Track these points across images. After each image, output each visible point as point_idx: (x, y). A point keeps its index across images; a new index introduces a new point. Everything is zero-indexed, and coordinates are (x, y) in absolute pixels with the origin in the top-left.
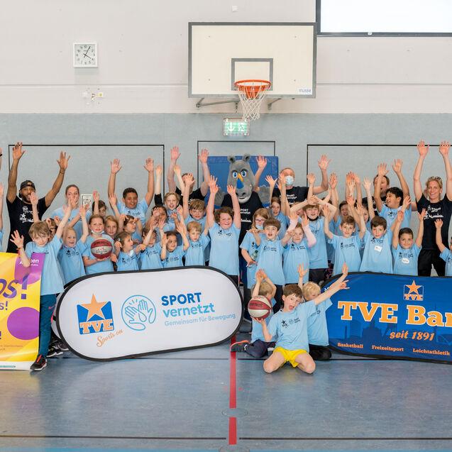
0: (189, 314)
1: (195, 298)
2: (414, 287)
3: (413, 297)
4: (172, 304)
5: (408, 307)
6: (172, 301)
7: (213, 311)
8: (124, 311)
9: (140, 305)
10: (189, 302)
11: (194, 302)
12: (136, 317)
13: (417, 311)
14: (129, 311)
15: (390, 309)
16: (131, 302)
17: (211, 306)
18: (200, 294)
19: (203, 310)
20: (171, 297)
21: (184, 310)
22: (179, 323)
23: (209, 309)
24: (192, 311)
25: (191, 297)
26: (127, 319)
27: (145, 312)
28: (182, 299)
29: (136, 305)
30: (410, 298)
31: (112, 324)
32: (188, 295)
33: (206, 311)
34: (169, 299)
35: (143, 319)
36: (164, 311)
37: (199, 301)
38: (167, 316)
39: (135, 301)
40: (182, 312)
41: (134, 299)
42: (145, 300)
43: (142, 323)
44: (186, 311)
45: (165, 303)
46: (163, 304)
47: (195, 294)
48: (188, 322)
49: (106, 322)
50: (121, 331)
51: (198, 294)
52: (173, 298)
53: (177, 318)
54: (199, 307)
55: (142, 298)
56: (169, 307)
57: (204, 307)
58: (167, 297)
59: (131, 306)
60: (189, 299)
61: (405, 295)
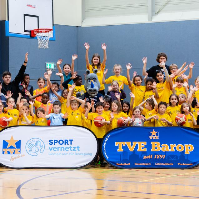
0: (64, 150)
1: (69, 142)
2: (154, 133)
3: (154, 138)
4: (55, 144)
5: (152, 143)
6: (55, 143)
7: (79, 150)
8: (27, 145)
9: (36, 143)
10: (65, 144)
11: (68, 144)
12: (33, 149)
13: (156, 145)
14: (30, 145)
15: (143, 145)
16: (32, 141)
17: (78, 147)
18: (73, 140)
19: (72, 149)
20: (55, 140)
21: (61, 148)
22: (57, 154)
23: (76, 149)
24: (66, 149)
25: (66, 141)
26: (28, 149)
27: (39, 147)
28: (61, 142)
29: (34, 143)
30: (152, 138)
31: (20, 151)
32: (65, 140)
33: (74, 150)
34: (53, 142)
35: (37, 150)
36: (49, 148)
37: (71, 144)
38: (51, 150)
39: (34, 141)
40: (60, 149)
41: (34, 140)
42: (40, 141)
43: (36, 152)
44: (63, 149)
45: (51, 143)
46: (50, 144)
47: (70, 140)
48: (62, 154)
49: (17, 150)
50: (24, 155)
51: (71, 140)
52: (56, 141)
53: (57, 152)
54: (71, 147)
55: (39, 140)
56: (53, 146)
57: (73, 147)
58: (52, 140)
59: (31, 143)
60: (65, 142)
61: (150, 137)
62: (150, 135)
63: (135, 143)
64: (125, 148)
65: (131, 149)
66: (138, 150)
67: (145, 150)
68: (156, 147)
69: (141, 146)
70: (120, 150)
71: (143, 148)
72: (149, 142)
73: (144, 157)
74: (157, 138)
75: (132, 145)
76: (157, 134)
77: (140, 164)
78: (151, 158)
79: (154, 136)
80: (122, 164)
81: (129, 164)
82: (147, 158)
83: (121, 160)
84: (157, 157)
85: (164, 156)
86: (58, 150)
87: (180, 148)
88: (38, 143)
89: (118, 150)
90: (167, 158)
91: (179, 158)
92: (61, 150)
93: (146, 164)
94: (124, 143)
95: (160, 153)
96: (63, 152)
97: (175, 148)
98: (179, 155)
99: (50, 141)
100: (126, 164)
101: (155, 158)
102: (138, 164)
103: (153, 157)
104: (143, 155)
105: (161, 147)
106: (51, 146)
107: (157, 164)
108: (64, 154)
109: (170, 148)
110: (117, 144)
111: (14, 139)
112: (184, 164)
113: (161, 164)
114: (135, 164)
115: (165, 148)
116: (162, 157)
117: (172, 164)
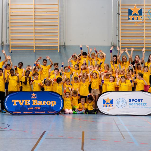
62: (32, 96)
63: (23, 101)
64: (18, 103)
65: (21, 104)
66: (25, 105)
67: (29, 104)
68: (35, 103)
69: (27, 102)
70: (15, 104)
71: (28, 104)
72: (31, 100)
73: (29, 108)
74: (36, 98)
75: (21, 101)
76: (36, 96)
77: (27, 112)
78: (33, 109)
79: (34, 96)
80: (16, 113)
81: (20, 113)
82: (30, 109)
83: (15, 110)
84: (36, 108)
85: (40, 107)
86: (134, 105)
87: (49, 103)
88: (123, 101)
89: (14, 105)
90: (41, 109)
91: (48, 109)
92: (136, 105)
93: (30, 112)
94: (17, 101)
95: (38, 106)
96: (137, 106)
97: (46, 103)
98: (48, 107)
99: (129, 100)
100: (18, 113)
101: (35, 109)
102: (25, 112)
103: (34, 108)
104: (28, 107)
105: (38, 103)
106: (130, 103)
107: (36, 112)
108: (138, 107)
109: (43, 103)
110: (13, 101)
111: (109, 99)
112: (51, 112)
113: (38, 112)
114: (24, 112)
115: (40, 103)
116: (39, 108)
117: (45, 112)
